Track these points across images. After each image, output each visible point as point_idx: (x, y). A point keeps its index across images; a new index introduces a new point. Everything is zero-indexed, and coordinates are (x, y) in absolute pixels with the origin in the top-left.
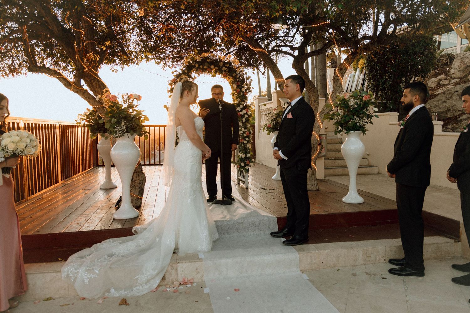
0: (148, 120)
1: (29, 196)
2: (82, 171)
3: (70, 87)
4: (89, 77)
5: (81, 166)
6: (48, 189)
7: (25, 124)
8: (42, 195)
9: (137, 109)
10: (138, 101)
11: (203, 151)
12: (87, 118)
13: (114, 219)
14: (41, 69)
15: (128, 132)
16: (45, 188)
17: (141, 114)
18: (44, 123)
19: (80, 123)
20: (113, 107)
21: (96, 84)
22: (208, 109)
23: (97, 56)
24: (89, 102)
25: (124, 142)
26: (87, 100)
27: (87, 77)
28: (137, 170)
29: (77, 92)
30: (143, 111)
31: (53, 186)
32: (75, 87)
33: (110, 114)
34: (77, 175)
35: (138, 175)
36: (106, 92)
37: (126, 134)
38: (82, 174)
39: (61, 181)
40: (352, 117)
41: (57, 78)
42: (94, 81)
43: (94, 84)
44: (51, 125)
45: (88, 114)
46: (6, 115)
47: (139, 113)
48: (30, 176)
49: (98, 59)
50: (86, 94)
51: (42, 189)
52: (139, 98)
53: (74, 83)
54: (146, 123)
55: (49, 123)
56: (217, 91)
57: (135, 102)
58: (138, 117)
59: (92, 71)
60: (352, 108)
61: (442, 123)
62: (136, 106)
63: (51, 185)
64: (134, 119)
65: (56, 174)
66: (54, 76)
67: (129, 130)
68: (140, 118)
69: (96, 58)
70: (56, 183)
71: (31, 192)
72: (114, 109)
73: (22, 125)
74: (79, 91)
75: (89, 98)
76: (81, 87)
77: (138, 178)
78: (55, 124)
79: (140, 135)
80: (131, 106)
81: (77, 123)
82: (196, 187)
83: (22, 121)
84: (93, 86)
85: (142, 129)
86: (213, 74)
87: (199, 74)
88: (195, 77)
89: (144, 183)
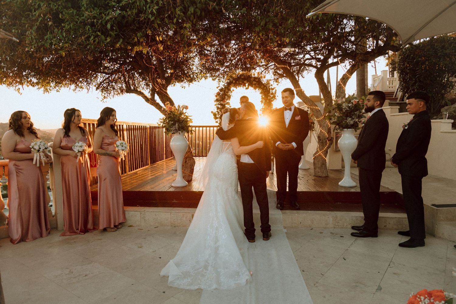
0: (192, 122)
1: (129, 172)
2: (166, 159)
3: (148, 102)
4: (161, 94)
5: (165, 155)
6: (141, 169)
7: (127, 125)
8: (137, 172)
9: (186, 114)
12: (164, 121)
13: (172, 186)
14: (133, 91)
15: (180, 130)
16: (140, 168)
17: (188, 118)
18: (139, 125)
19: (160, 125)
20: (170, 114)
21: (165, 98)
23: (164, 81)
24: (160, 111)
25: (178, 136)
26: (158, 110)
27: (160, 94)
29: (152, 105)
31: (144, 167)
32: (152, 101)
33: (170, 119)
34: (162, 161)
36: (167, 105)
37: (178, 131)
38: (165, 161)
39: (150, 164)
40: (345, 118)
41: (141, 96)
42: (164, 97)
43: (164, 99)
44: (143, 126)
45: (164, 119)
46: (115, 120)
47: (187, 117)
48: (129, 159)
49: (164, 83)
50: (158, 106)
51: (138, 168)
52: (186, 108)
53: (151, 99)
54: (191, 124)
55: (142, 125)
56: (245, 100)
57: (184, 111)
59: (163, 90)
60: (344, 111)
61: (452, 121)
62: (185, 113)
63: (143, 167)
64: (184, 122)
65: (147, 159)
66: (140, 95)
67: (180, 129)
68: (187, 121)
69: (163, 82)
70: (147, 165)
71: (130, 169)
72: (172, 115)
73: (125, 127)
74: (153, 104)
75: (160, 109)
76: (155, 101)
78: (146, 125)
79: (188, 132)
80: (181, 113)
81: (158, 125)
83: (125, 124)
84: (163, 100)
85: (188, 128)
86: (247, 87)
87: (236, 88)
88: (233, 90)
89: (193, 165)
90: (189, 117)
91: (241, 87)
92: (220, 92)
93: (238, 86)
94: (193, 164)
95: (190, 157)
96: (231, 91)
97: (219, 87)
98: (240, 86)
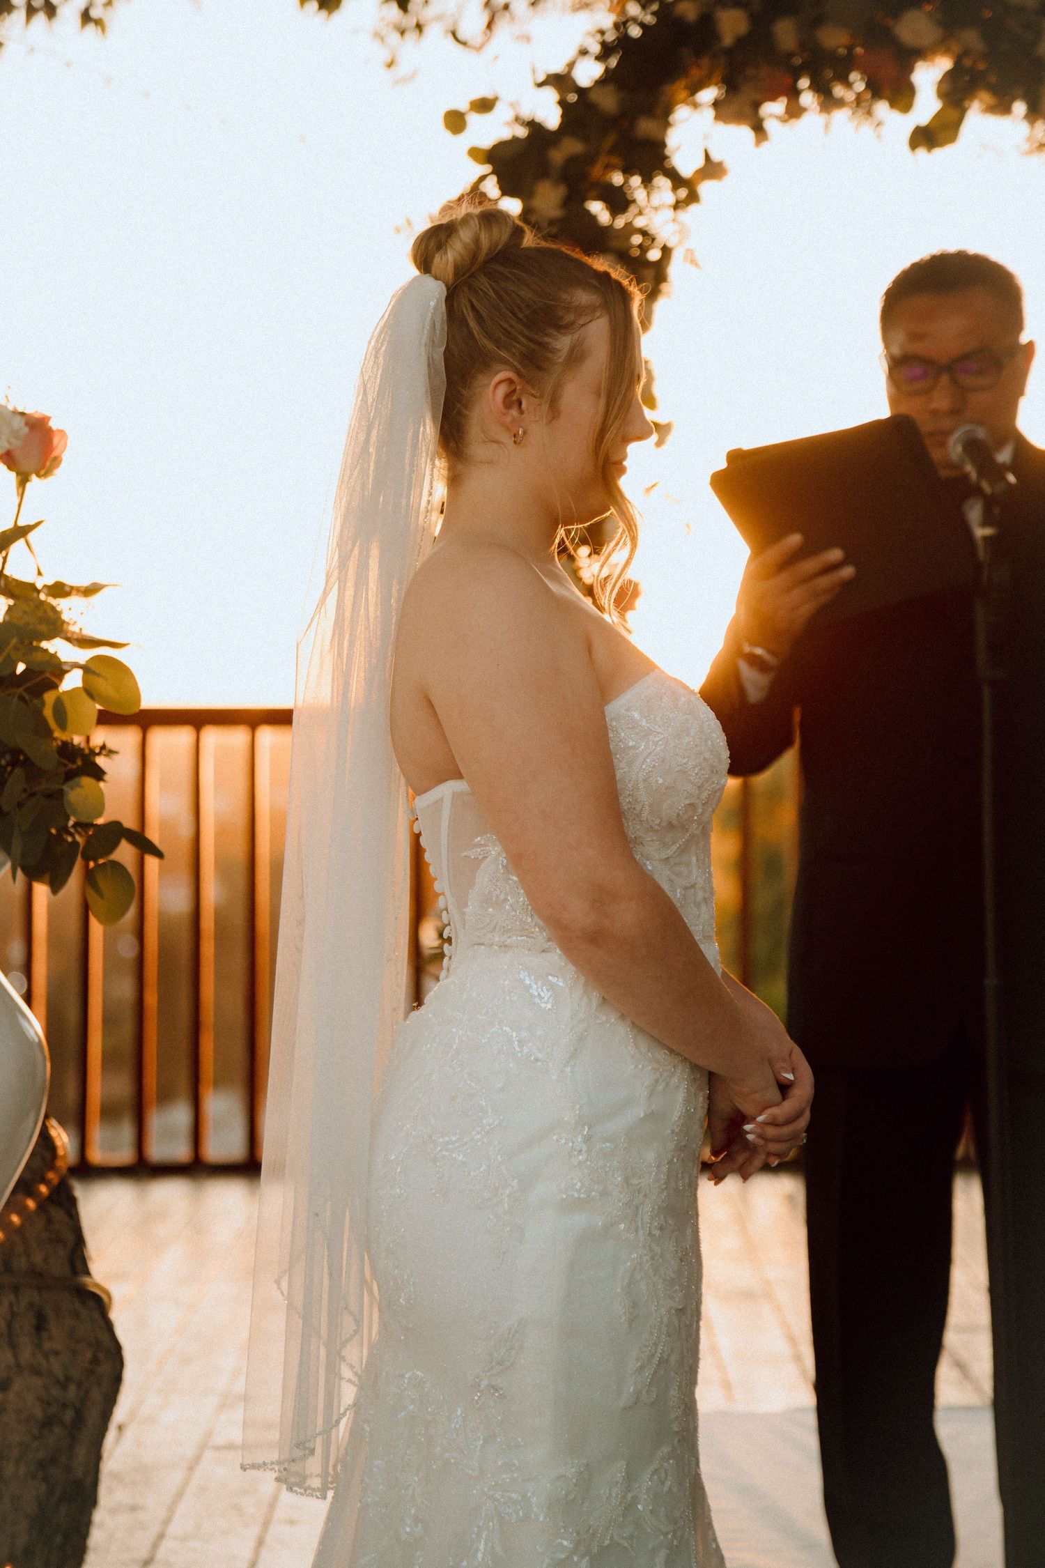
10: (23, 481)
11: (711, 1078)
17: (55, 626)
22: (836, 554)
28: (21, 1263)
30: (90, 591)
35: (27, 1322)
47: (39, 610)
52: (32, 447)
58: (21, 667)
77: (26, 1354)
82: (629, 1507)
85: (59, 795)
86: (927, 105)
87: (759, 128)
88: (712, 169)
89: (92, 1416)
90: (68, 608)
91: (841, 116)
92: (491, 188)
93: (794, 94)
94: (96, 1395)
95: (39, 1278)
96: (677, 181)
97: (484, 105)
98: (823, 90)
